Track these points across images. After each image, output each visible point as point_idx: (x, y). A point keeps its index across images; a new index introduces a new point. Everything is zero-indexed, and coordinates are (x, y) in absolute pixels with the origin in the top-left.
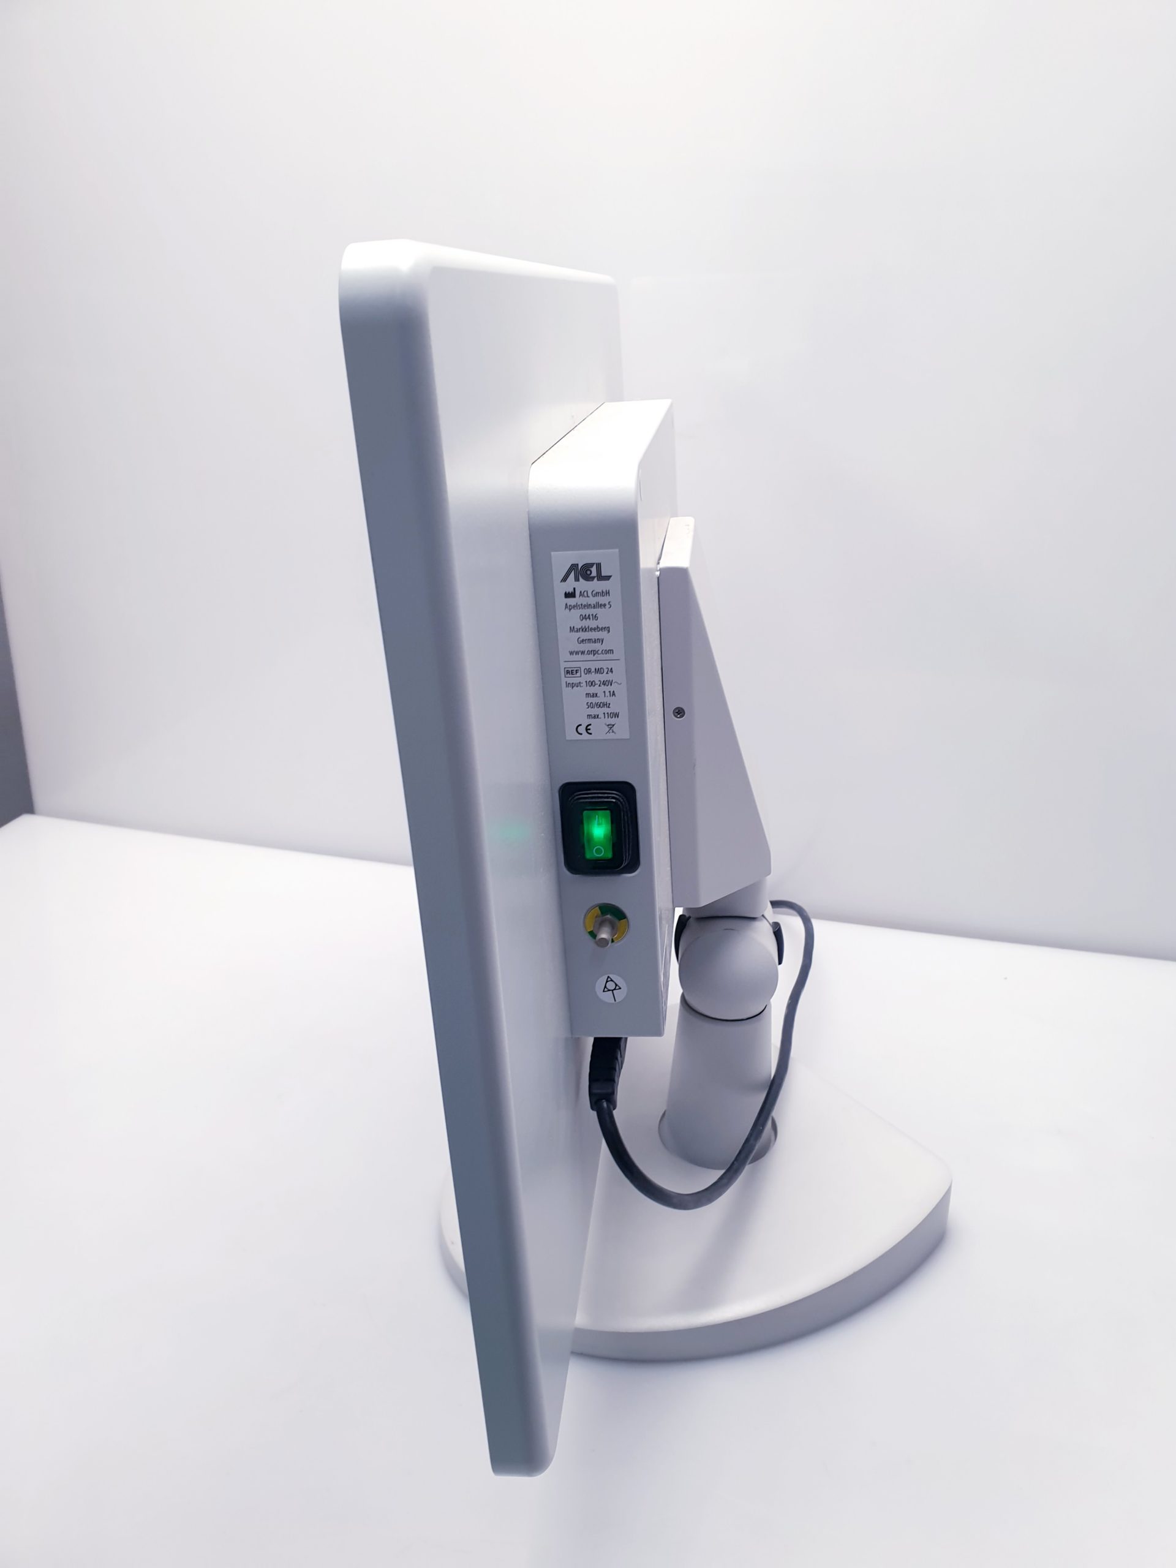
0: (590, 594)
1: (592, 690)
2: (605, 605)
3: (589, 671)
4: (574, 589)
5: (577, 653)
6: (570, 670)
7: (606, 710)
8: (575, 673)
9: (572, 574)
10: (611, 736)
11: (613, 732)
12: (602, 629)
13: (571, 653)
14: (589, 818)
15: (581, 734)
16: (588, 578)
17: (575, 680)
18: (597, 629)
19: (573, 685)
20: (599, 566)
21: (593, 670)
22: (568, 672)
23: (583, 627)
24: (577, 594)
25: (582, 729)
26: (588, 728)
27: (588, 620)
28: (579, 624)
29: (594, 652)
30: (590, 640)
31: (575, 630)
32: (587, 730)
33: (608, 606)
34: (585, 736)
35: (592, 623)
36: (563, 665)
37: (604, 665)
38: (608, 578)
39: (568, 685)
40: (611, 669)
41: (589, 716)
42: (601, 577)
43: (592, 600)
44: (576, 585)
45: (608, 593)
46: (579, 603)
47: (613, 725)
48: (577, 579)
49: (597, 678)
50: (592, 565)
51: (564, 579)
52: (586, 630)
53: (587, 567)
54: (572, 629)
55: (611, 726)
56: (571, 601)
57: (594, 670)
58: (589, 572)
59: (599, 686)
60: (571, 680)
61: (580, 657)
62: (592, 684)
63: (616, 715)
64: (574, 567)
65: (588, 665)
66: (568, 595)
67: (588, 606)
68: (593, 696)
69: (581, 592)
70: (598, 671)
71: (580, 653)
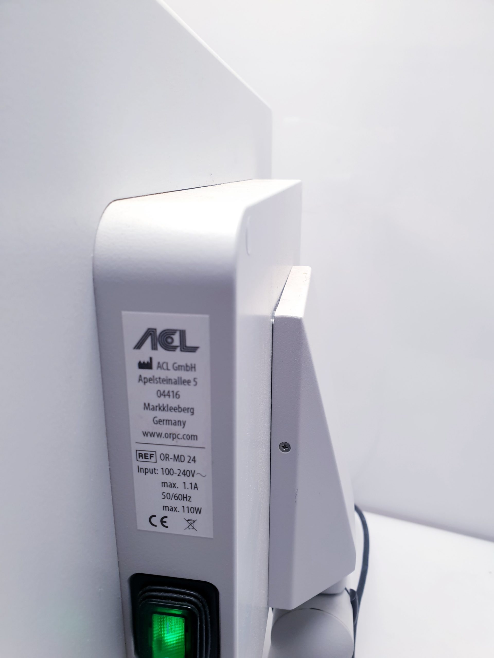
0: (170, 367)
1: (169, 479)
2: (189, 382)
3: (166, 457)
4: (151, 359)
5: (152, 435)
6: (143, 453)
7: (186, 503)
8: (149, 457)
9: (148, 342)
10: (190, 532)
11: (193, 528)
12: (185, 410)
13: (145, 434)
14: (161, 622)
15: (155, 526)
16: (169, 347)
17: (150, 466)
18: (178, 409)
19: (146, 471)
20: (183, 334)
21: (171, 456)
22: (140, 455)
23: (161, 405)
24: (155, 365)
25: (156, 521)
26: (164, 520)
27: (167, 397)
28: (155, 401)
29: (174, 436)
30: (168, 422)
31: (151, 407)
32: (162, 522)
33: (193, 383)
34: (160, 528)
35: (172, 402)
36: (135, 447)
37: (186, 452)
38: (193, 349)
39: (140, 470)
40: (194, 457)
41: (165, 508)
42: (185, 348)
43: (173, 375)
44: (154, 354)
45: (192, 368)
46: (156, 376)
47: (194, 521)
48: (154, 347)
49: (176, 466)
50: (173, 332)
51: (139, 346)
52: (164, 409)
53: (168, 333)
54: (147, 407)
55: (191, 522)
56: (146, 373)
57: (173, 457)
58: (169, 340)
59: (178, 475)
60: (144, 465)
61: (156, 440)
62: (170, 472)
63: (198, 511)
64: (150, 332)
65: (165, 450)
66: (142, 366)
67: (168, 381)
68: (170, 486)
69: (159, 363)
70: (178, 458)
71: (156, 436)
